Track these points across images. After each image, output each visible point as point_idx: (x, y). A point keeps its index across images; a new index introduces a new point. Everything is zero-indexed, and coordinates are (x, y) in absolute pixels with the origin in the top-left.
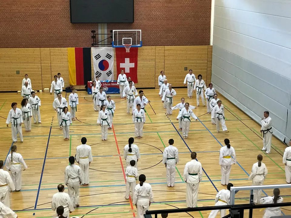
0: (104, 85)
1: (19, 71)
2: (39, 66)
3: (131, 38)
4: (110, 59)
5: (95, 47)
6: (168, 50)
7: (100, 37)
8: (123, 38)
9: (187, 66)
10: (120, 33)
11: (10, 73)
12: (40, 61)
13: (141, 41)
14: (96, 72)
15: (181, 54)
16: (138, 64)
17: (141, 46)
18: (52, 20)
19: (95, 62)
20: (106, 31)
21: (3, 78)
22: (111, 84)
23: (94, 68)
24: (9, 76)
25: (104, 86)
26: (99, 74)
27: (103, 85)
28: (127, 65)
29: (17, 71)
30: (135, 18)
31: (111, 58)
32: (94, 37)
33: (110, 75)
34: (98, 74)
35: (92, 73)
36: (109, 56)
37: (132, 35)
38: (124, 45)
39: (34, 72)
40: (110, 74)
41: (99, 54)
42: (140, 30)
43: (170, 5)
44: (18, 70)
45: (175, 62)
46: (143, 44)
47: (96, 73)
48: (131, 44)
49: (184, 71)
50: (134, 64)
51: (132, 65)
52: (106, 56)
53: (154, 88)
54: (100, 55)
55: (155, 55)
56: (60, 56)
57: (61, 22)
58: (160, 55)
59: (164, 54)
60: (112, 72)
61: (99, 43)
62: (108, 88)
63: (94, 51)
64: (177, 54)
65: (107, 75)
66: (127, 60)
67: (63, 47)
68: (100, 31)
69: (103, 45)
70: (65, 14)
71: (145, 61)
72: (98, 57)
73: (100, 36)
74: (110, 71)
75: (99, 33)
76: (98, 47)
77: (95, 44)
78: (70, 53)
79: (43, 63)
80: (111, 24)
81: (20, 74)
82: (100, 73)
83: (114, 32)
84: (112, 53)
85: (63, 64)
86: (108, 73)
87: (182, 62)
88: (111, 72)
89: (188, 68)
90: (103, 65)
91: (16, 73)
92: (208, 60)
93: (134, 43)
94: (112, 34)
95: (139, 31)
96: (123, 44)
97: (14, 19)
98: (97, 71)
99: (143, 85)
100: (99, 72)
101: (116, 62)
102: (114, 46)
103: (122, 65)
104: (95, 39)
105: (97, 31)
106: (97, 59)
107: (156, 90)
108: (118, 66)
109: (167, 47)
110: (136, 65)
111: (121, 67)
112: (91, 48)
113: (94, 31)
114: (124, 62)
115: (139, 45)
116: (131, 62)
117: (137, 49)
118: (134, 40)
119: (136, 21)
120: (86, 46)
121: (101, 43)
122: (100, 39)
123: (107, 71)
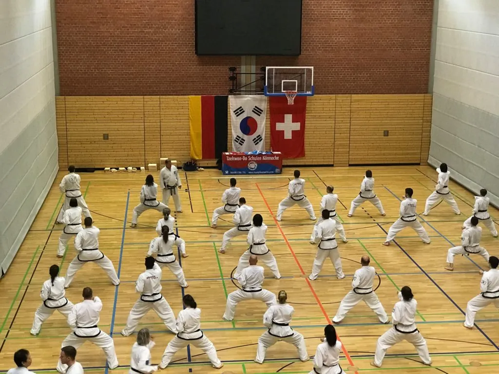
0: (250, 159)
1: (107, 135)
2: (141, 127)
3: (296, 81)
4: (259, 115)
5: (235, 94)
6: (358, 101)
7: (243, 79)
8: (283, 81)
9: (388, 129)
10: (278, 73)
11: (92, 137)
12: (143, 119)
13: (312, 85)
14: (235, 136)
15: (379, 109)
16: (306, 125)
17: (312, 95)
18: (165, 50)
19: (235, 120)
20: (253, 69)
21: (80, 145)
22: (262, 158)
23: (233, 131)
24: (91, 143)
25: (250, 161)
26: (241, 141)
27: (248, 159)
28: (288, 126)
29: (104, 135)
30: (303, 47)
31: (261, 113)
32: (233, 78)
33: (258, 143)
34: (239, 140)
35: (228, 139)
36: (258, 111)
37: (299, 75)
38: (285, 91)
39: (133, 137)
40: (258, 141)
41: (241, 107)
42: (312, 67)
43: (362, 25)
44: (105, 133)
45: (367, 122)
46: (316, 91)
47: (236, 138)
48: (296, 91)
49: (383, 137)
50: (299, 124)
51: (297, 126)
52: (253, 111)
53: (332, 166)
54: (242, 109)
55: (334, 109)
56: (176, 110)
57: (179, 52)
58: (343, 109)
59: (349, 109)
60: (263, 137)
61: (242, 89)
62: (256, 165)
63: (233, 102)
64: (372, 109)
65: (254, 142)
66: (288, 117)
67: (182, 95)
68: (243, 69)
69: (249, 92)
70: (186, 39)
71: (318, 119)
72: (239, 111)
73: (243, 77)
74: (259, 135)
75: (242, 72)
76: (240, 94)
77: (236, 90)
78: (194, 102)
79: (148, 121)
80: (264, 58)
81: (109, 140)
82: (242, 139)
83: (269, 70)
84: (264, 106)
85: (181, 123)
86: (255, 139)
87: (380, 121)
88: (261, 137)
89: (389, 132)
90: (248, 126)
91: (102, 137)
92: (424, 118)
93: (301, 88)
94: (265, 74)
95: (310, 70)
96: (282, 91)
97: (102, 48)
98: (238, 136)
99: (314, 160)
100: (240, 138)
101: (269, 120)
102: (268, 93)
103: (279, 126)
104: (235, 82)
105: (238, 68)
106: (237, 116)
107: (334, 168)
108: (273, 126)
109: (355, 97)
110: (303, 126)
111: (277, 129)
112: (227, 96)
113: (233, 69)
114: (283, 121)
115: (310, 93)
116: (294, 120)
117: (305, 99)
118: (300, 84)
119: (304, 54)
120: (219, 93)
121: (244, 89)
122: (244, 82)
123: (253, 136)
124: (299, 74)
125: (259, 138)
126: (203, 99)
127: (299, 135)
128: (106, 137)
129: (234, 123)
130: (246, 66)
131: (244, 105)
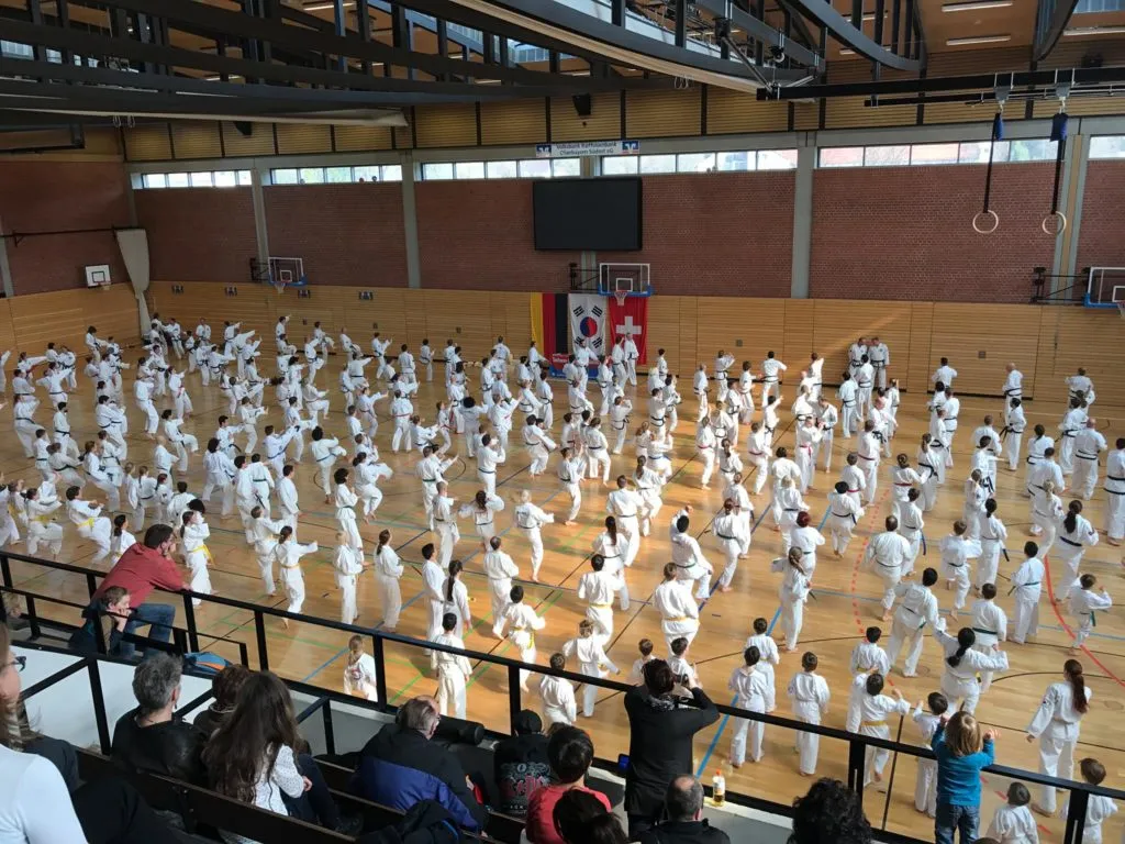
2: (488, 322)
3: (631, 280)
5: (575, 293)
6: (705, 304)
7: (584, 276)
8: (617, 279)
9: (742, 339)
10: (613, 270)
13: (649, 284)
14: (575, 337)
16: (648, 329)
17: (650, 295)
18: (509, 244)
20: (594, 265)
23: (573, 331)
28: (629, 327)
29: (456, 328)
30: (645, 242)
32: (573, 275)
33: (598, 346)
34: (579, 341)
35: (569, 339)
36: (597, 311)
38: (619, 291)
40: (599, 344)
42: (648, 265)
44: (457, 326)
46: (657, 289)
47: (576, 339)
48: (632, 290)
49: (735, 347)
50: (639, 328)
51: (638, 330)
55: (678, 312)
58: (688, 312)
59: (695, 313)
60: (603, 340)
61: (582, 287)
63: (574, 300)
65: (595, 345)
66: (629, 320)
68: (583, 265)
69: (590, 291)
71: (660, 323)
72: (579, 311)
73: (584, 273)
74: (599, 338)
75: (582, 269)
76: (580, 293)
77: (576, 289)
78: (536, 300)
80: (603, 251)
81: (461, 334)
82: (582, 340)
83: (602, 266)
84: (604, 306)
86: (595, 341)
88: (601, 340)
89: (743, 342)
90: (588, 327)
91: (455, 331)
92: (786, 328)
93: (637, 289)
94: (599, 271)
95: (646, 267)
96: (617, 290)
98: (578, 337)
100: (580, 339)
101: (609, 322)
102: (603, 293)
103: (620, 329)
104: (575, 279)
105: (579, 264)
108: (613, 329)
109: (702, 299)
110: (644, 330)
111: (618, 332)
112: (567, 295)
113: (573, 265)
114: (624, 324)
115: (645, 293)
116: (635, 323)
117: (644, 300)
118: (637, 282)
119: (646, 247)
120: (559, 290)
121: (584, 286)
122: (584, 279)
123: (593, 339)
124: (635, 272)
125: (599, 340)
126: (544, 295)
128: (458, 330)
129: (575, 323)
130: (587, 262)
131: (583, 304)
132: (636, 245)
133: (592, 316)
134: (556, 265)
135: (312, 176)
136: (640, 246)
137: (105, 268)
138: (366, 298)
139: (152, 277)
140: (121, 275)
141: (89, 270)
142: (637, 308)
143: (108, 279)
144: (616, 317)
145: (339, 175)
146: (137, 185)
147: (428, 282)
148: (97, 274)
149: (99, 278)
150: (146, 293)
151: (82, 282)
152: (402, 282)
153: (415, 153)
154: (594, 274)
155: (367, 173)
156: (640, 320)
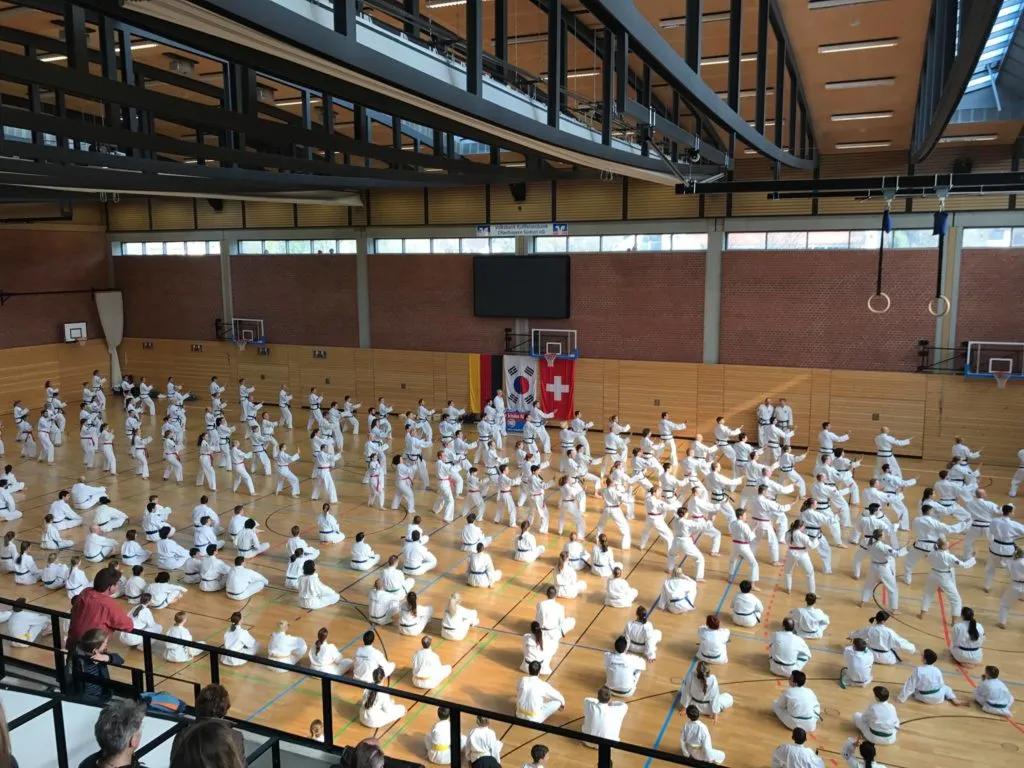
0: (509, 416)
3: (560, 344)
4: (531, 376)
5: (509, 354)
6: (626, 367)
7: (518, 340)
8: (548, 343)
9: (659, 398)
10: (544, 335)
11: (393, 386)
13: (576, 348)
14: (509, 394)
16: (574, 388)
17: (577, 358)
19: (509, 379)
20: (526, 331)
22: (520, 417)
23: (507, 389)
28: (557, 388)
30: (572, 312)
31: (532, 374)
32: (508, 339)
34: (512, 398)
36: (529, 371)
39: (424, 388)
40: (530, 401)
41: (515, 367)
42: (575, 331)
44: (403, 382)
46: (580, 354)
47: (510, 396)
48: (560, 353)
49: (653, 406)
50: (567, 387)
51: (566, 389)
52: (525, 371)
53: (602, 431)
54: (516, 369)
55: (602, 374)
56: (459, 366)
57: (463, 314)
59: (618, 374)
61: (516, 349)
63: (508, 361)
65: (527, 401)
66: (558, 379)
68: (517, 330)
69: (523, 353)
71: (586, 383)
72: (513, 371)
73: (518, 338)
74: (531, 395)
75: (516, 333)
76: (514, 354)
77: (510, 351)
78: (474, 361)
80: (535, 318)
81: (406, 389)
82: (516, 398)
83: (534, 332)
84: (535, 367)
86: (527, 398)
89: (660, 401)
90: (520, 385)
91: (400, 387)
93: (565, 352)
95: (573, 333)
96: (548, 353)
98: (512, 394)
100: (513, 396)
101: (540, 380)
102: (535, 355)
103: (550, 388)
104: (509, 342)
105: (513, 329)
106: (511, 375)
108: (542, 388)
109: (623, 363)
110: (571, 388)
111: (548, 390)
112: (502, 357)
113: (508, 330)
114: (553, 383)
115: (573, 356)
116: (564, 383)
117: (571, 362)
118: (565, 347)
119: (573, 317)
120: (496, 352)
121: (518, 349)
122: (518, 343)
123: (526, 395)
124: (563, 338)
125: (531, 397)
126: (482, 358)
127: (567, 397)
128: (403, 386)
129: (509, 381)
130: (520, 328)
131: (517, 365)
132: (564, 314)
133: (525, 375)
134: (493, 330)
135: (275, 248)
136: (568, 315)
137: (83, 326)
138: (320, 356)
139: (125, 335)
140: (97, 332)
141: (68, 327)
142: (565, 369)
143: (85, 335)
144: (546, 377)
145: (300, 248)
146: (116, 252)
147: (377, 342)
148: (75, 331)
149: (76, 334)
150: (118, 348)
151: (60, 337)
152: (354, 342)
153: (369, 230)
154: (527, 338)
155: (326, 246)
156: (568, 380)
